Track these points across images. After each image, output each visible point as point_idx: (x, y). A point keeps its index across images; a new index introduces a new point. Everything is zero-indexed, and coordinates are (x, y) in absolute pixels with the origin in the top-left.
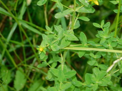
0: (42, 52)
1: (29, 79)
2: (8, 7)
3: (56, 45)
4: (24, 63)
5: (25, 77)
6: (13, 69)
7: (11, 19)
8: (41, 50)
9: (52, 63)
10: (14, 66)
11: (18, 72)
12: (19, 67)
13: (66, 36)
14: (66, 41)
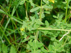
0: (23, 31)
1: (18, 51)
2: (6, 10)
3: (31, 27)
4: (15, 42)
5: (16, 50)
6: (9, 45)
7: (7, 17)
8: (22, 30)
9: (30, 40)
10: (9, 44)
11: (12, 47)
12: (12, 44)
13: (37, 22)
14: (37, 25)
